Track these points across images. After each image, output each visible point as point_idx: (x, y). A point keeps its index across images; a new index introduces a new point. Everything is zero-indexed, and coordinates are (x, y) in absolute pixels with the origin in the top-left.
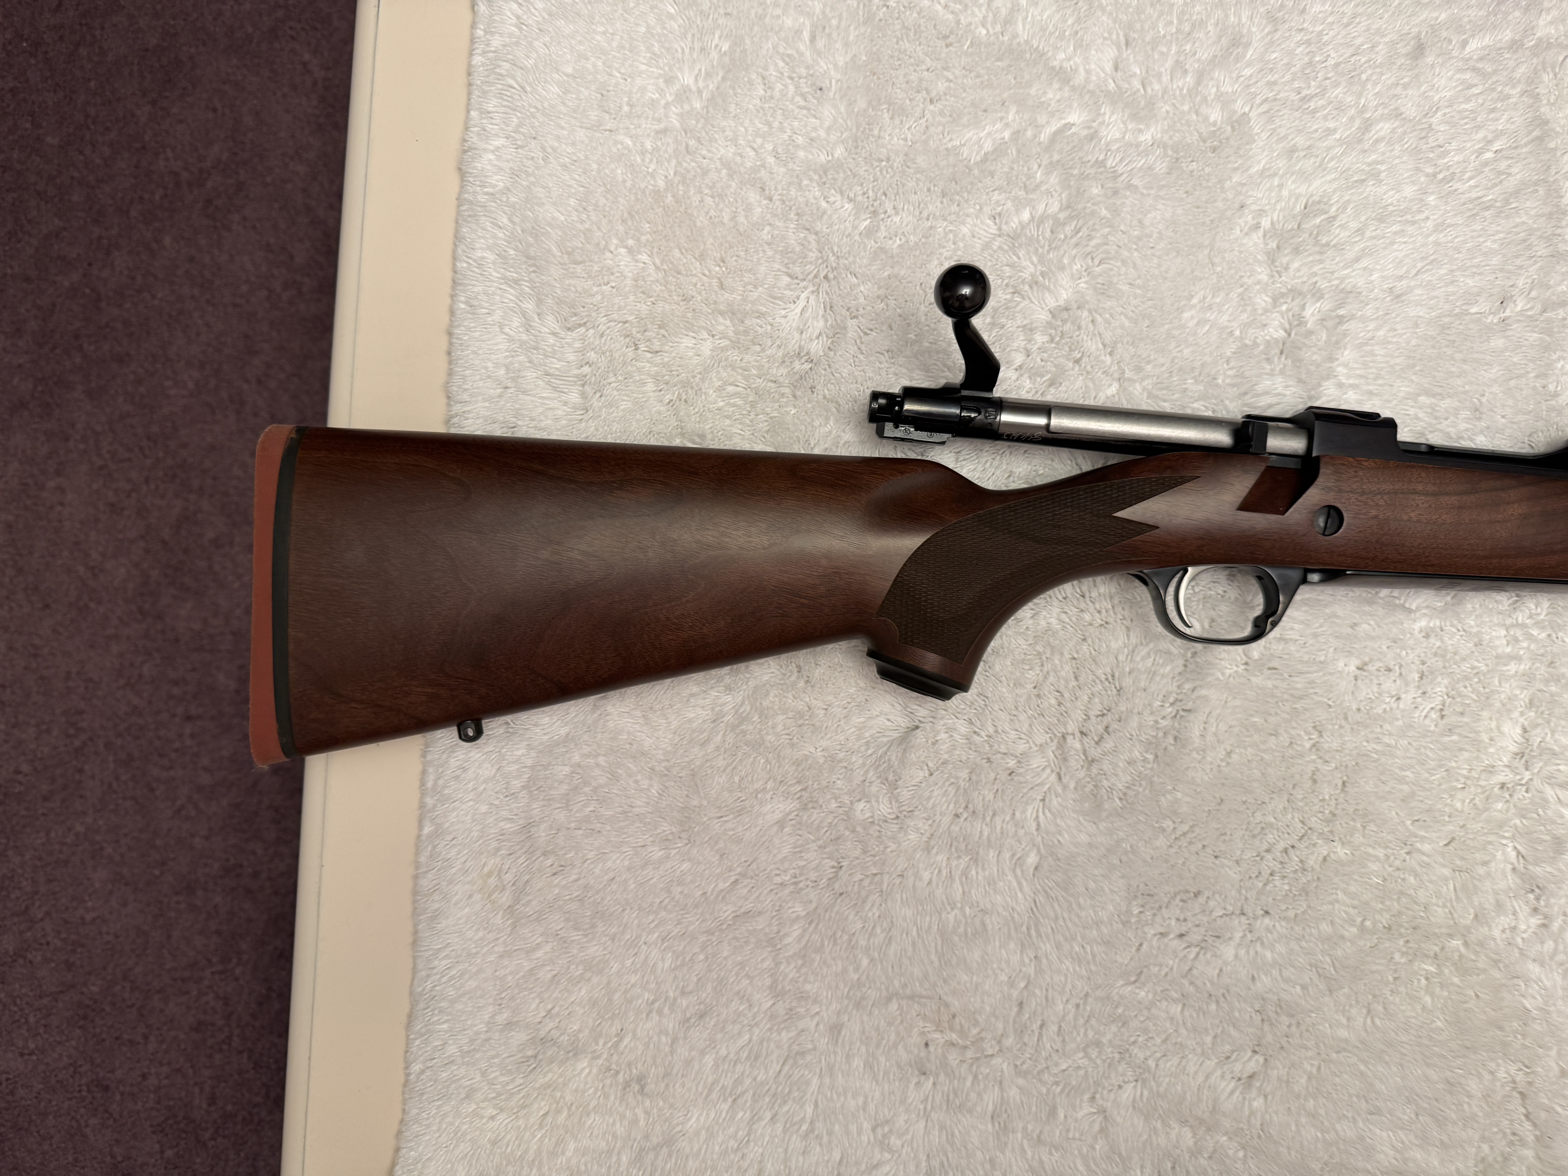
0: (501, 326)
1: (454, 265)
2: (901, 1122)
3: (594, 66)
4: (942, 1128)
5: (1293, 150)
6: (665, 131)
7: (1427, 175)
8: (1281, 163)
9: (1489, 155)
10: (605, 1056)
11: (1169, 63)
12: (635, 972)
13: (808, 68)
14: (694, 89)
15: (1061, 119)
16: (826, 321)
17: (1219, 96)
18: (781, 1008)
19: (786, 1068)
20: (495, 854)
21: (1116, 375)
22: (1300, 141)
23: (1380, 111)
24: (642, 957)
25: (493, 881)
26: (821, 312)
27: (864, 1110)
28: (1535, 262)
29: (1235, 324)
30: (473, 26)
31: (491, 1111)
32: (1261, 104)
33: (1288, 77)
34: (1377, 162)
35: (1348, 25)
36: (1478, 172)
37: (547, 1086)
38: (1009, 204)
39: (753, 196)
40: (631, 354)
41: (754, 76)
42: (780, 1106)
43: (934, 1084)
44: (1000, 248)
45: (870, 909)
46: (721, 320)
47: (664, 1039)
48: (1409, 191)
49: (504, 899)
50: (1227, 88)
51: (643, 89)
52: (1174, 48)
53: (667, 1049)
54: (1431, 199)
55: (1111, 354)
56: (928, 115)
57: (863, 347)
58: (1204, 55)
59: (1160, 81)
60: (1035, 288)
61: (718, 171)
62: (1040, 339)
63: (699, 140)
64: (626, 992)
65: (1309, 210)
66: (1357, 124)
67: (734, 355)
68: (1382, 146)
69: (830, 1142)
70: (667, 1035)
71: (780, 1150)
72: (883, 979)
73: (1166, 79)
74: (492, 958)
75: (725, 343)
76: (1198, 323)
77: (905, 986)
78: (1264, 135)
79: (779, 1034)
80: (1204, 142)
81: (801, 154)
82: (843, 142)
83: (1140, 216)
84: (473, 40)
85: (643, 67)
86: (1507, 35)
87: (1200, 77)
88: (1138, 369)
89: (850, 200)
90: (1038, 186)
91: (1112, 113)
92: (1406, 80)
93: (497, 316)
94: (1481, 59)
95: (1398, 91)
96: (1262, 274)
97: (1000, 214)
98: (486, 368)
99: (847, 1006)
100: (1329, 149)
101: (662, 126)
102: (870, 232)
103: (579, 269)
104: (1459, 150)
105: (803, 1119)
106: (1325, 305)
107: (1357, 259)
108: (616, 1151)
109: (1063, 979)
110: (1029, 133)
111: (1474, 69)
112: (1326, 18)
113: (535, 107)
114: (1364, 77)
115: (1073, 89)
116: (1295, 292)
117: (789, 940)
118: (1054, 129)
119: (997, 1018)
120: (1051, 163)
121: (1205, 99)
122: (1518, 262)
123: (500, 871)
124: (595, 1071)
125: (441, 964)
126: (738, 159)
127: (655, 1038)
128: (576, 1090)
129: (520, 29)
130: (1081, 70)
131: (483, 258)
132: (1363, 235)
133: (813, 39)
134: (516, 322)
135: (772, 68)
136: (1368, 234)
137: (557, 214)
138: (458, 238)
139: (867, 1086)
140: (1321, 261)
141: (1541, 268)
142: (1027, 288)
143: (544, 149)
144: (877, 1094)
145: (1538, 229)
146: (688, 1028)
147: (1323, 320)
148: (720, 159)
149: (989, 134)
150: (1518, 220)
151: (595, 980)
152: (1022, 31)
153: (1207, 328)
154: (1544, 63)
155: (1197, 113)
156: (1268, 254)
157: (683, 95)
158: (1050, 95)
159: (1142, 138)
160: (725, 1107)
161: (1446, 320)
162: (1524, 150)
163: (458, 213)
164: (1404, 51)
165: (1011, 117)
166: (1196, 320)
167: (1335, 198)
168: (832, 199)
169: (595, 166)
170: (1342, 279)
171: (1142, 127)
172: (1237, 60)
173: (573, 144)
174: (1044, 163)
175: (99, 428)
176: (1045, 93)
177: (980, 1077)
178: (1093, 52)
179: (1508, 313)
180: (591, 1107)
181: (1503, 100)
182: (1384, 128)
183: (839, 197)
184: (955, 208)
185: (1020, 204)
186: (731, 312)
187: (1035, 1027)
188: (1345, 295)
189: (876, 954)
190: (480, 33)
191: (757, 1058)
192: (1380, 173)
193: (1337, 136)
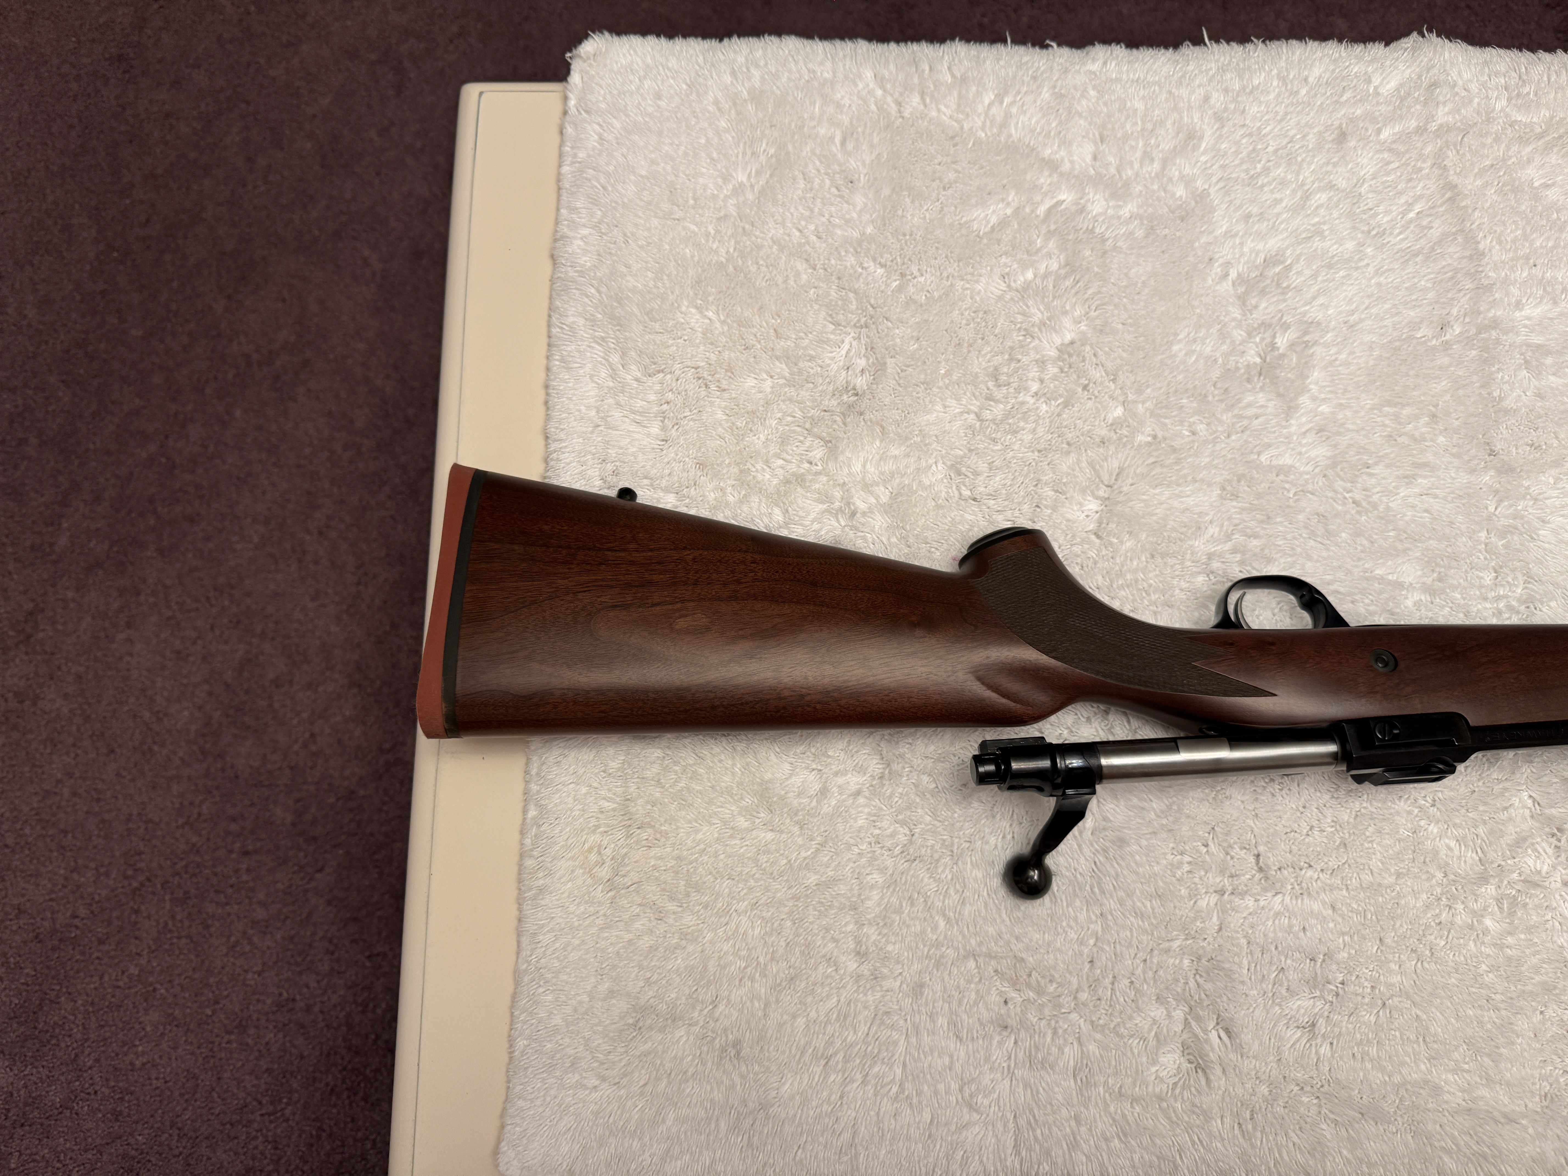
0: (591, 376)
1: (549, 331)
2: (986, 1080)
3: (664, 169)
4: (1027, 1086)
5: (1248, 216)
6: (725, 217)
7: (1363, 232)
8: (1241, 227)
9: (1411, 215)
10: (702, 1023)
11: (1138, 154)
12: (727, 940)
13: (840, 165)
14: (748, 184)
15: (1053, 198)
16: (868, 359)
17: (1182, 177)
18: (865, 969)
19: (874, 1028)
20: (594, 831)
21: (1121, 399)
22: (1255, 210)
23: (1316, 185)
24: (733, 925)
25: (593, 857)
26: (863, 351)
27: (950, 1069)
28: (1465, 295)
29: (1218, 354)
30: (561, 145)
31: (595, 1082)
32: (1218, 182)
33: (1237, 162)
34: (1319, 223)
35: (1282, 120)
36: (1405, 227)
37: (647, 1054)
38: (1015, 266)
39: (801, 266)
40: (703, 393)
41: (797, 173)
42: (870, 1067)
43: (1016, 1042)
44: (1012, 299)
45: (943, 871)
46: (777, 363)
47: (757, 1004)
48: (1350, 245)
49: (604, 873)
50: (1187, 170)
51: (705, 188)
52: (1141, 144)
53: (760, 1014)
54: (1369, 250)
55: (1114, 380)
56: (942, 199)
57: (901, 381)
58: (1167, 146)
59: (1132, 167)
60: (1044, 329)
61: (771, 248)
62: (1053, 370)
63: (752, 224)
64: (720, 958)
65: (1269, 262)
66: (1299, 194)
67: (791, 392)
68: (1322, 211)
69: (920, 1103)
70: (759, 1000)
71: (872, 1113)
72: (960, 938)
73: (1136, 166)
74: (594, 930)
75: (782, 381)
76: (1186, 354)
77: (980, 944)
78: (1224, 206)
79: (865, 995)
80: (1173, 213)
81: (839, 232)
82: (873, 222)
83: (1125, 271)
84: (561, 155)
85: (704, 170)
86: (1413, 124)
87: (1165, 163)
88: (1139, 392)
89: (882, 265)
90: (1039, 250)
91: (1095, 194)
92: (1335, 160)
93: (588, 368)
94: (1394, 142)
95: (1329, 168)
96: (1236, 313)
97: (1008, 274)
98: (579, 411)
99: (927, 967)
100: (1278, 215)
101: (722, 214)
102: (900, 288)
103: (657, 326)
104: (1387, 212)
105: (893, 1081)
106: (1291, 335)
107: (1314, 298)
108: (715, 1118)
109: (1128, 934)
110: (1028, 210)
111: (1390, 150)
112: (1262, 117)
113: (616, 202)
114: (1299, 159)
115: (1061, 175)
116: (1265, 325)
117: (869, 903)
118: (1047, 206)
119: (1070, 973)
120: (1049, 231)
121: (1170, 180)
122: (1450, 295)
123: (600, 846)
124: (692, 1038)
125: (545, 938)
126: (787, 238)
127: (748, 1004)
128: (675, 1057)
129: (601, 144)
130: (1066, 160)
131: (574, 323)
132: (1316, 279)
133: (843, 142)
134: (604, 373)
135: (811, 167)
136: (1320, 279)
137: (635, 284)
138: (551, 309)
139: (952, 1045)
140: (1285, 300)
141: (1471, 299)
142: (1036, 330)
143: (625, 235)
144: (962, 1053)
145: (1462, 269)
146: (780, 992)
147: (1292, 345)
148: (772, 238)
149: (994, 211)
150: (1444, 263)
151: (690, 948)
152: (1015, 132)
153: (1193, 359)
154: (1447, 142)
155: (1165, 191)
156: (1239, 298)
157: (739, 189)
158: (1042, 180)
159: (1122, 213)
160: (818, 1070)
161: (1397, 344)
162: (1441, 209)
163: (552, 289)
164: (1330, 139)
165: (1010, 199)
166: (1183, 352)
167: (1288, 252)
168: (866, 265)
169: (667, 247)
170: (1304, 314)
171: (1121, 203)
172: (1193, 150)
173: (649, 229)
174: (1043, 232)
175: (168, 582)
176: (1038, 179)
177: (1060, 1031)
178: (1074, 148)
179: (1448, 337)
180: (690, 1074)
181: (1417, 173)
182: (1322, 197)
183: (872, 264)
184: (970, 269)
185: (1024, 267)
186: (787, 357)
187: (1107, 982)
188: (1308, 326)
189: (952, 914)
190: (567, 149)
191: (845, 1018)
192: (1323, 231)
193: (1284, 205)
